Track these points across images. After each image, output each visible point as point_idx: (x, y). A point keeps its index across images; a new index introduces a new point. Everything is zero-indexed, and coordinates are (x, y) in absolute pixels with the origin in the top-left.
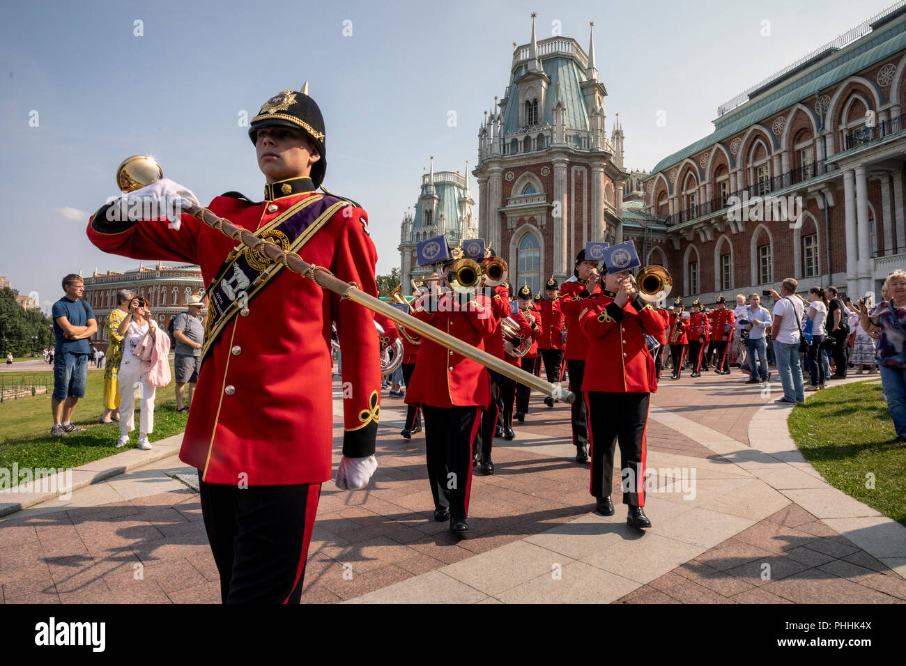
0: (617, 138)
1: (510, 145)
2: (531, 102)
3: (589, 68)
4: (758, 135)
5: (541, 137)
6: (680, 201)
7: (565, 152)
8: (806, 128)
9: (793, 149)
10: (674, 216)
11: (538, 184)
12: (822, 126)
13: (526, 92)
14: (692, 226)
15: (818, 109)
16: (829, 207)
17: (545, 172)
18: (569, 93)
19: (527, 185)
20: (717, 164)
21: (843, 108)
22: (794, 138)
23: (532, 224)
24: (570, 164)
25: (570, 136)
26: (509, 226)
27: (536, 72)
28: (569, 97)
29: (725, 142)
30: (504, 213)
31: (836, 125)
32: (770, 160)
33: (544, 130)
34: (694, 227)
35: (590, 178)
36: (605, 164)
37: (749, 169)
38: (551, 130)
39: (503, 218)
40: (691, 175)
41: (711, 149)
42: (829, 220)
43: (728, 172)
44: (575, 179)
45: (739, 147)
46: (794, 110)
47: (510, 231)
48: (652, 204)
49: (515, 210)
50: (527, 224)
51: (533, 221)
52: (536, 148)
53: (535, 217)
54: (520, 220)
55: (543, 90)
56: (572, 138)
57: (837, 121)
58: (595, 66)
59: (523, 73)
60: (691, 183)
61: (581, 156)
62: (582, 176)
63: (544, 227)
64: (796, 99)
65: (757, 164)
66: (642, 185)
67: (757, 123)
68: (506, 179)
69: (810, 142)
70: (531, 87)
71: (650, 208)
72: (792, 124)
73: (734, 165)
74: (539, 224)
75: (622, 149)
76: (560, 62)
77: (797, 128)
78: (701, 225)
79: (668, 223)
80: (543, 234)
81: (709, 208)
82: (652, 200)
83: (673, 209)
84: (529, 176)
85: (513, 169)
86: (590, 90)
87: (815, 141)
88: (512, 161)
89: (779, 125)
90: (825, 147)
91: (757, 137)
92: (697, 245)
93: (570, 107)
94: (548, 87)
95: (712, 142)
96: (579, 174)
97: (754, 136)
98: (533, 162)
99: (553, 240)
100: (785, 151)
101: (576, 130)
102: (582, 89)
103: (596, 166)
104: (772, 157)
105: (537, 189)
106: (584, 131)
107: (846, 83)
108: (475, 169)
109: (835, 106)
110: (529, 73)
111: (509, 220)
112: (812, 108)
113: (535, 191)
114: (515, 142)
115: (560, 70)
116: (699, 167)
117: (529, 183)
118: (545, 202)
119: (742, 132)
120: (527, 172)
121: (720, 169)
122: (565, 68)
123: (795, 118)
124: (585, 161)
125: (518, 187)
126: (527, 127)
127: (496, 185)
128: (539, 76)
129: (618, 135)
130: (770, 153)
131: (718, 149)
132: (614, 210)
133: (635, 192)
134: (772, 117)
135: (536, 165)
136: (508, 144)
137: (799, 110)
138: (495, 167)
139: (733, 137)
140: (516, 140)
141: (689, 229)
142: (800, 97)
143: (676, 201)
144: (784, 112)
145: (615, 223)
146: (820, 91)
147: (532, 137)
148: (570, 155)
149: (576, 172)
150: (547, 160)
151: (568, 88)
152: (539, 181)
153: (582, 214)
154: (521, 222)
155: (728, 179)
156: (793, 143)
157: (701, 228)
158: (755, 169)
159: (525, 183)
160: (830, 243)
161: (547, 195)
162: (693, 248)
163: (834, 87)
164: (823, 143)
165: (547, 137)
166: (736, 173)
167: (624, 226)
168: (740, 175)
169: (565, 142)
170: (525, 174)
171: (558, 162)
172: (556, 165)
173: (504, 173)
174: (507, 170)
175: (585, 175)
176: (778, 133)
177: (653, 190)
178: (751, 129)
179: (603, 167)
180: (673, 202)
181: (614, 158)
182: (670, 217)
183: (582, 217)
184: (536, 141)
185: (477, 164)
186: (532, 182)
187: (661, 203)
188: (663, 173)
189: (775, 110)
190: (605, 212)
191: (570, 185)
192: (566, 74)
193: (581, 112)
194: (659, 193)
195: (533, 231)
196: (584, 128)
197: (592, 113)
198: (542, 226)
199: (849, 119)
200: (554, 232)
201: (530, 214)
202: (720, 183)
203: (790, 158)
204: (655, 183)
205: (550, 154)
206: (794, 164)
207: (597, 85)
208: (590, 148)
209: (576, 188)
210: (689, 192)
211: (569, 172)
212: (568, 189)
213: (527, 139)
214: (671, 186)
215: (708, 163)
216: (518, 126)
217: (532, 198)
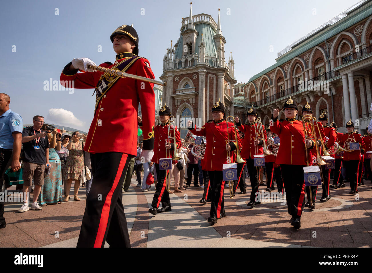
0: (231, 64)
1: (178, 64)
2: (189, 43)
3: (218, 30)
4: (297, 62)
5: (193, 60)
6: (261, 95)
7: (205, 67)
8: (321, 58)
9: (315, 68)
10: (258, 102)
11: (191, 83)
12: (328, 56)
13: (186, 39)
14: (266, 106)
15: (326, 49)
16: (333, 95)
17: (194, 77)
18: (207, 40)
19: (185, 84)
20: (278, 77)
21: (338, 47)
22: (315, 63)
23: (187, 103)
24: (207, 74)
25: (207, 60)
26: (176, 104)
27: (191, 29)
28: (208, 42)
29: (282, 66)
30: (174, 98)
31: (335, 55)
32: (303, 74)
33: (194, 56)
34: (268, 107)
35: (217, 81)
36: (224, 74)
37: (293, 78)
38: (198, 57)
39: (173, 100)
40: (266, 83)
41: (275, 70)
42: (333, 101)
43: (283, 80)
44: (210, 81)
45: (288, 68)
46: (315, 49)
47: (176, 106)
48: (248, 97)
49: (179, 96)
50: (185, 103)
51: (188, 101)
52: (190, 65)
53: (189, 99)
54: (182, 101)
55: (195, 38)
56: (208, 61)
57: (336, 53)
58: (220, 29)
59: (185, 29)
60: (266, 86)
61: (213, 70)
62: (213, 79)
63: (194, 105)
64: (315, 44)
65: (297, 76)
66: (243, 88)
67: (297, 56)
68: (175, 80)
69: (323, 64)
70: (189, 36)
71: (247, 99)
72: (314, 56)
73: (286, 77)
74: (191, 103)
75: (233, 69)
76: (203, 26)
77: (316, 58)
78: (271, 106)
79: (255, 106)
80: (193, 108)
81: (275, 97)
82: (248, 95)
83: (258, 99)
84: (187, 79)
85: (179, 76)
86: (218, 39)
87: (325, 64)
88: (179, 72)
89: (307, 57)
90: (330, 66)
91: (297, 63)
92: (269, 116)
93: (208, 47)
94: (197, 37)
95: (276, 67)
96: (211, 78)
97: (296, 63)
98: (189, 72)
99: (198, 111)
100: (311, 69)
101: (211, 57)
102: (214, 39)
103: (220, 75)
104: (304, 72)
105: (190, 85)
106: (214, 58)
107: (339, 35)
108: (161, 76)
109: (334, 47)
110: (188, 30)
111: (176, 101)
112: (323, 48)
113: (189, 87)
114: (180, 63)
115: (203, 29)
116: (270, 79)
117: (187, 83)
118: (194, 92)
119: (290, 61)
120: (186, 77)
121: (280, 79)
122: (206, 28)
123: (315, 53)
124: (215, 72)
125: (181, 84)
126: (186, 55)
127: (170, 84)
128: (193, 31)
129: (231, 62)
130: (303, 70)
131: (279, 70)
132: (230, 98)
133: (240, 92)
134: (304, 53)
135: (190, 74)
136: (177, 63)
137: (317, 49)
138: (170, 74)
139: (286, 63)
140: (181, 61)
141: (265, 108)
142: (317, 43)
143: (259, 95)
144: (310, 50)
145: (230, 104)
146: (327, 40)
147: (189, 60)
148: (207, 69)
149: (210, 77)
150: (196, 71)
151: (207, 38)
152: (192, 82)
153: (213, 98)
154: (182, 102)
155: (284, 84)
156: (314, 65)
157: (271, 107)
158: (296, 78)
159: (185, 82)
160: (334, 113)
161: (195, 88)
162: (267, 117)
163: (333, 37)
164: (329, 64)
165: (196, 60)
166: (287, 81)
167: (234, 106)
168: (289, 81)
169: (204, 62)
170: (185, 78)
171: (201, 72)
172: (200, 74)
173: (174, 78)
174: (176, 76)
175: (215, 79)
176: (307, 60)
177: (248, 90)
178: (294, 59)
179: (223, 75)
180: (258, 95)
181: (230, 73)
182: (256, 103)
183: (213, 100)
184: (190, 62)
185: (162, 74)
186: (188, 82)
187: (252, 97)
188: (253, 82)
189: (305, 50)
190: (224, 98)
191: (207, 84)
192: (206, 31)
193: (213, 49)
194: (251, 91)
195: (188, 106)
196: (214, 56)
197: (218, 50)
198: (192, 104)
199: (341, 53)
200: (199, 107)
201: (187, 98)
202: (279, 86)
203: (313, 73)
204: (249, 87)
205: (197, 68)
206: (315, 75)
207: (221, 37)
208: (217, 66)
209: (210, 85)
210: (265, 91)
211: (206, 77)
212: (206, 85)
213: (186, 61)
214: (257, 88)
215: (274, 77)
216: (182, 55)
217: (188, 90)
